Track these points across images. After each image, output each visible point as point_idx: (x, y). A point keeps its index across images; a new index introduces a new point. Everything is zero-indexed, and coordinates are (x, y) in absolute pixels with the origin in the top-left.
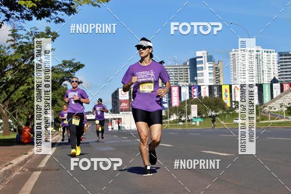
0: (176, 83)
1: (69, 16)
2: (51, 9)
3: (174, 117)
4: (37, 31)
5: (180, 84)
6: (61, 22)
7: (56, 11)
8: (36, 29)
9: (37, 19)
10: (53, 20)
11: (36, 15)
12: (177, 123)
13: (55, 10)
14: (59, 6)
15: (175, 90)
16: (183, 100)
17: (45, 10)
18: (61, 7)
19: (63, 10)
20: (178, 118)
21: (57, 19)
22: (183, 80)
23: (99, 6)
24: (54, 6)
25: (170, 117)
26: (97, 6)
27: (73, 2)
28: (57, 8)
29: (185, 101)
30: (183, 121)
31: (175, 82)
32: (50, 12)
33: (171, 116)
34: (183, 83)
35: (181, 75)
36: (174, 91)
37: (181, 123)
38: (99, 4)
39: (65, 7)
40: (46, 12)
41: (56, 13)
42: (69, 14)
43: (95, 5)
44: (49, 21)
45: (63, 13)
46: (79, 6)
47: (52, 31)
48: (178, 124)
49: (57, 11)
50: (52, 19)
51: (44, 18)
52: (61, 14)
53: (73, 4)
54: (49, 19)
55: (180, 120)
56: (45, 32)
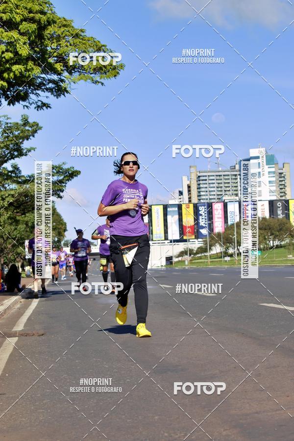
0: (220, 197)
1: (57, 98)
2: (30, 88)
3: (217, 249)
4: (9, 121)
5: (226, 198)
6: (44, 108)
7: (37, 92)
8: (8, 119)
9: (9, 104)
10: (34, 106)
11: (7, 97)
12: (221, 257)
13: (35, 89)
14: (42, 84)
15: (218, 208)
16: (230, 223)
17: (21, 91)
18: (44, 85)
19: (47, 89)
20: (223, 250)
21: (39, 103)
22: (231, 193)
23: (102, 84)
24: (33, 85)
25: (210, 249)
26: (100, 84)
27: (62, 78)
28: (40, 86)
29: (233, 225)
30: (231, 256)
31: (218, 195)
32: (28, 94)
33: (213, 248)
34: (230, 198)
35: (227, 185)
36: (217, 210)
37: (228, 259)
38: (102, 81)
39: (51, 85)
40: (22, 93)
41: (37, 95)
42: (58, 96)
43: (96, 82)
44: (27, 107)
45: (48, 94)
46: (72, 83)
47: (31, 121)
48: (223, 259)
49: (39, 92)
50: (31, 104)
51: (18, 102)
52: (44, 96)
53: (62, 81)
54: (28, 104)
55: (226, 254)
56: (21, 122)
